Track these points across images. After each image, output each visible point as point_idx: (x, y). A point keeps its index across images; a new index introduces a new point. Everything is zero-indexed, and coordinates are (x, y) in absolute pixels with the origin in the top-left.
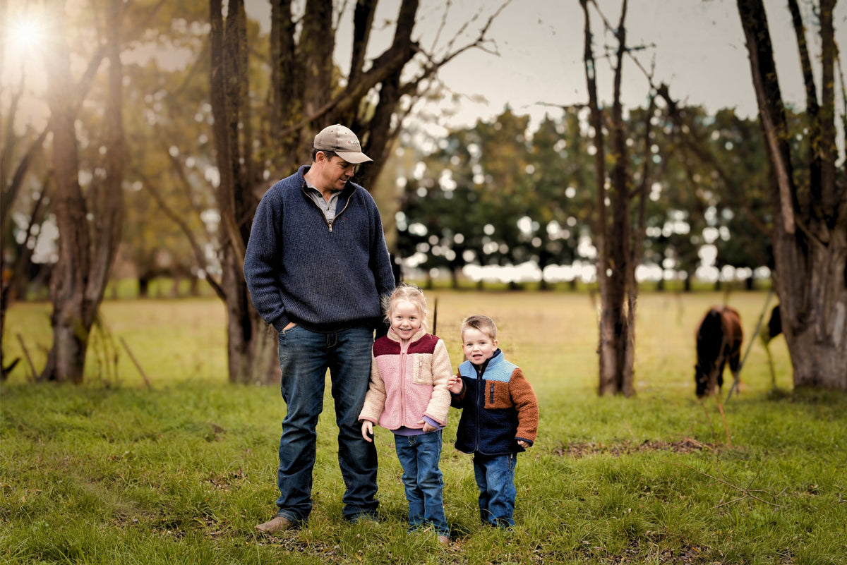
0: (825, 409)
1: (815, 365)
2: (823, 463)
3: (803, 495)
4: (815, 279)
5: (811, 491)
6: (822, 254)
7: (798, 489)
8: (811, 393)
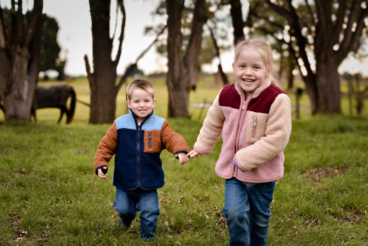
0: (21, 129)
1: (15, 109)
2: (26, 156)
3: (17, 175)
4: (15, 70)
5: (22, 173)
6: (17, 59)
7: (14, 172)
8: (14, 122)
